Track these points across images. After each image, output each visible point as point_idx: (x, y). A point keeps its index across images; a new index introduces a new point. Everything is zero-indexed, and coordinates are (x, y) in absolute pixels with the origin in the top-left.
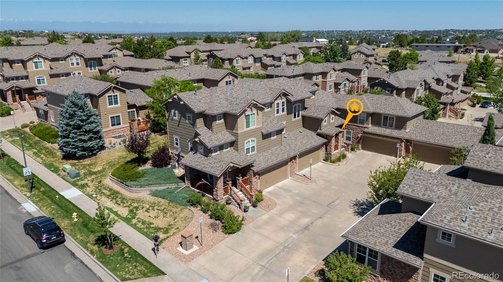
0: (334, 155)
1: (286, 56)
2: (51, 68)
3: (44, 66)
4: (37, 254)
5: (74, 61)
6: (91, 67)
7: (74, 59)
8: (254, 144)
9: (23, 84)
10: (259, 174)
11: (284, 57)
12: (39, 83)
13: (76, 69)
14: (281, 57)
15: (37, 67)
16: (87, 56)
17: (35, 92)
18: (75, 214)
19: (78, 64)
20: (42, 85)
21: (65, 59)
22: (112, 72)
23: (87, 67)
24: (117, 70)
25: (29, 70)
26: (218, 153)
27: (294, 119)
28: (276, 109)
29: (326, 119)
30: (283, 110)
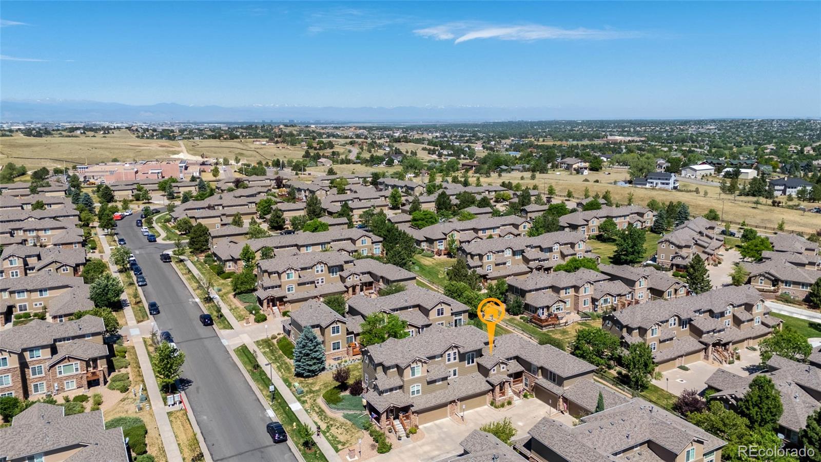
0: (499, 401)
1: (560, 245)
2: (300, 277)
3: (294, 276)
4: (271, 446)
5: (319, 269)
6: (333, 273)
7: (319, 267)
8: (420, 388)
9: (276, 293)
10: (418, 412)
11: (556, 247)
12: (289, 291)
13: (320, 276)
14: (552, 248)
15: (288, 278)
16: (331, 264)
17: (285, 300)
18: (295, 423)
19: (322, 271)
20: (291, 292)
21: (311, 268)
22: (350, 279)
23: (329, 273)
24: (355, 276)
25: (282, 281)
26: (389, 393)
27: (467, 365)
28: (447, 358)
29: (495, 368)
30: (455, 359)
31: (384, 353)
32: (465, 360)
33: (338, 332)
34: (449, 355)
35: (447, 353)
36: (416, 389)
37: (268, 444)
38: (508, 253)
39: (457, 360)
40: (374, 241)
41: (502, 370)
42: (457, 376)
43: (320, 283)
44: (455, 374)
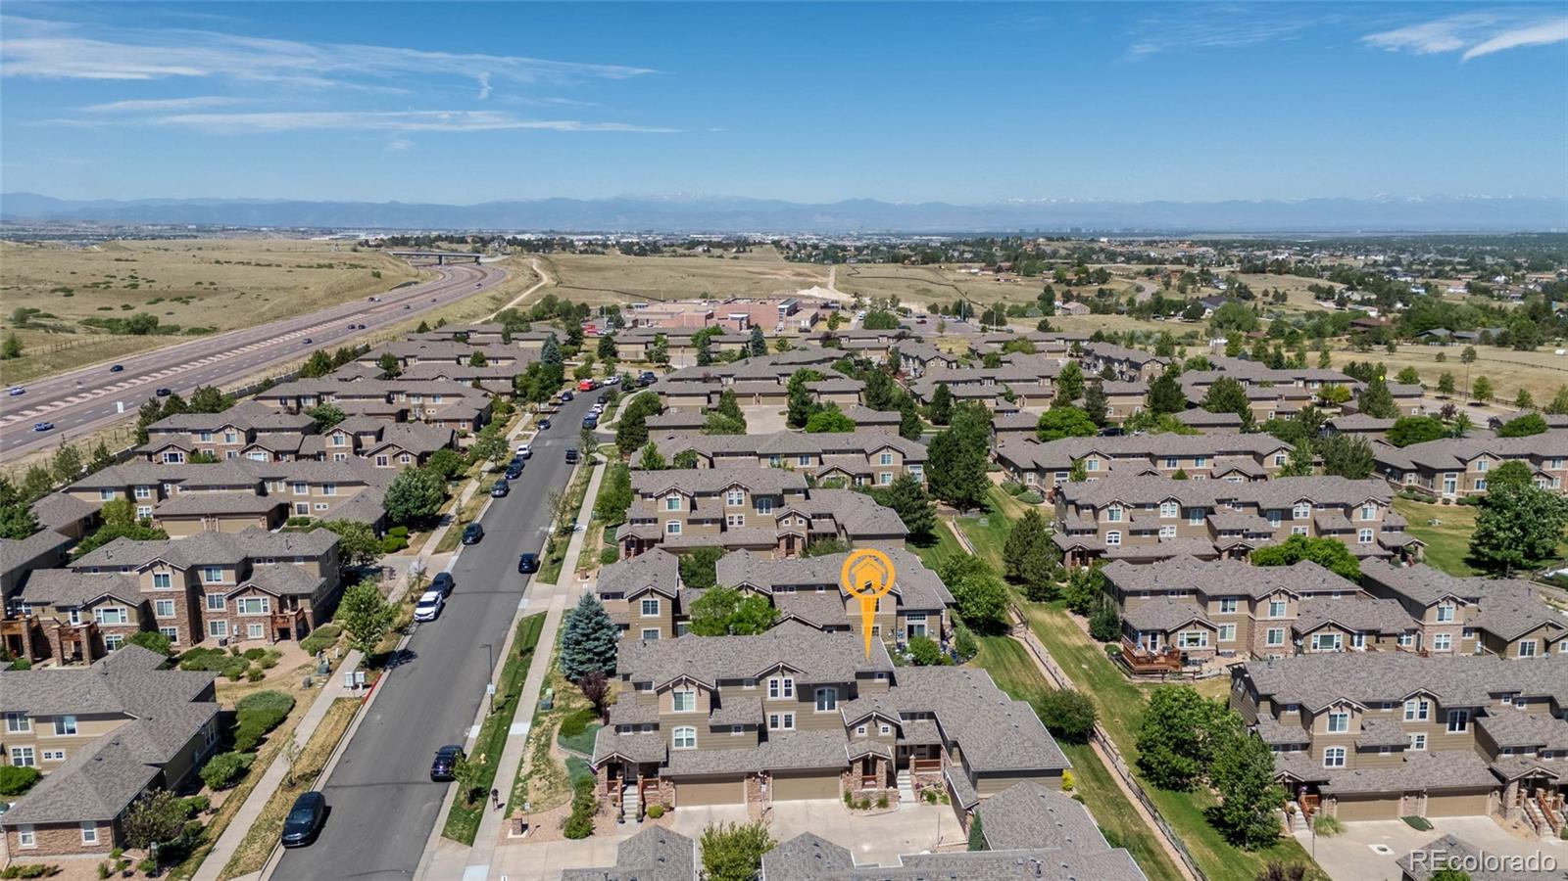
0: (862, 793)
1: (1314, 506)
2: (693, 508)
3: (682, 505)
4: (425, 783)
5: (735, 498)
6: (761, 508)
7: (735, 495)
8: (694, 735)
9: (646, 532)
10: (676, 780)
11: (1302, 510)
12: (670, 530)
13: (736, 510)
14: (1291, 510)
15: (670, 507)
16: (758, 490)
18: (483, 755)
19: (740, 502)
20: (674, 533)
21: (720, 493)
22: (787, 522)
23: (755, 507)
24: (798, 519)
25: (658, 511)
26: (631, 733)
27: (816, 711)
28: (770, 689)
29: (865, 726)
30: (788, 693)
31: (643, 658)
32: (813, 701)
33: (655, 611)
34: (774, 683)
35: (770, 679)
36: (684, 735)
37: (422, 779)
38: (1170, 512)
39: (794, 696)
40: (909, 458)
41: (881, 733)
42: (793, 728)
43: (736, 524)
44: (788, 724)
